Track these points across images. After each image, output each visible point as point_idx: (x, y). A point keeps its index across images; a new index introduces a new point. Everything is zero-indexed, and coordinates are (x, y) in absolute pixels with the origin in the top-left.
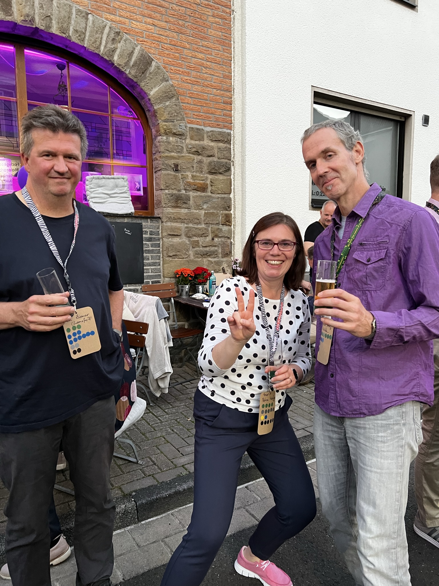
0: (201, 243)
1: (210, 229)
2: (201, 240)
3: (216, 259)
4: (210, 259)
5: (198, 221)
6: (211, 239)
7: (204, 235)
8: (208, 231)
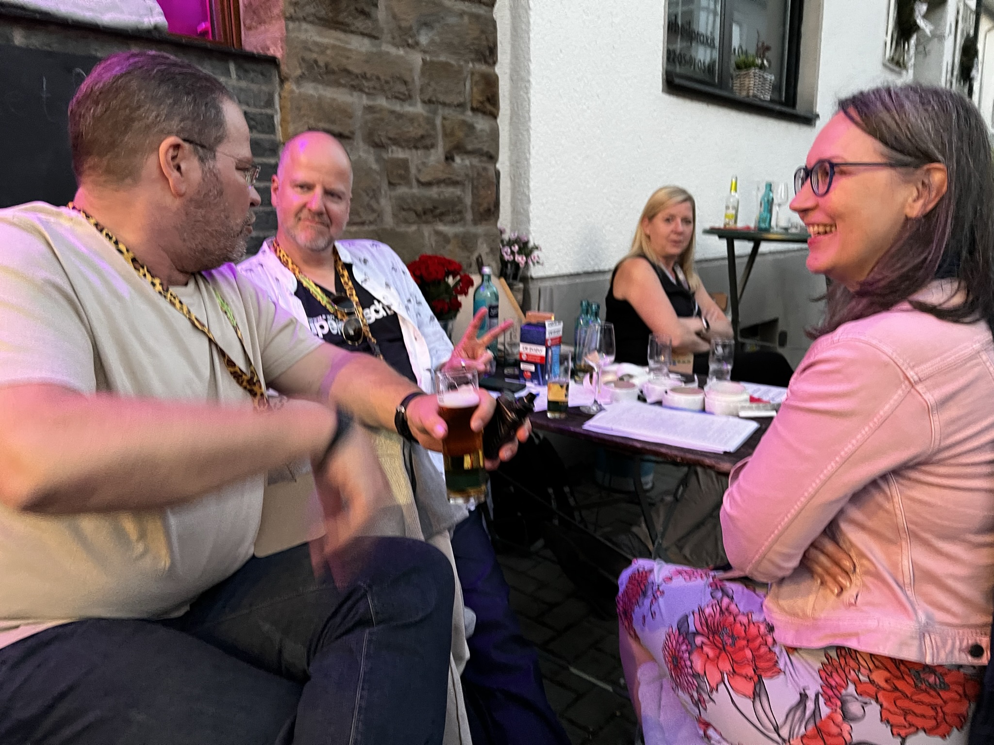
0: (413, 171)
1: (438, 122)
2: (413, 157)
3: (458, 229)
4: (441, 227)
5: (403, 89)
6: (442, 158)
7: (422, 143)
8: (434, 127)
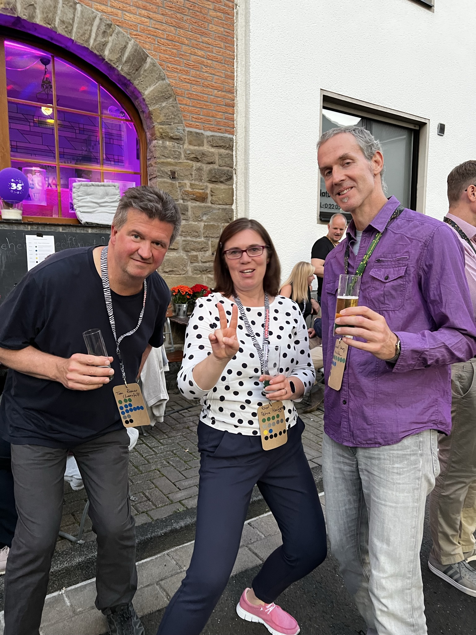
0: (200, 258)
1: (210, 243)
2: (200, 254)
4: (210, 276)
5: (196, 234)
6: (211, 254)
7: (203, 249)
8: (208, 245)
